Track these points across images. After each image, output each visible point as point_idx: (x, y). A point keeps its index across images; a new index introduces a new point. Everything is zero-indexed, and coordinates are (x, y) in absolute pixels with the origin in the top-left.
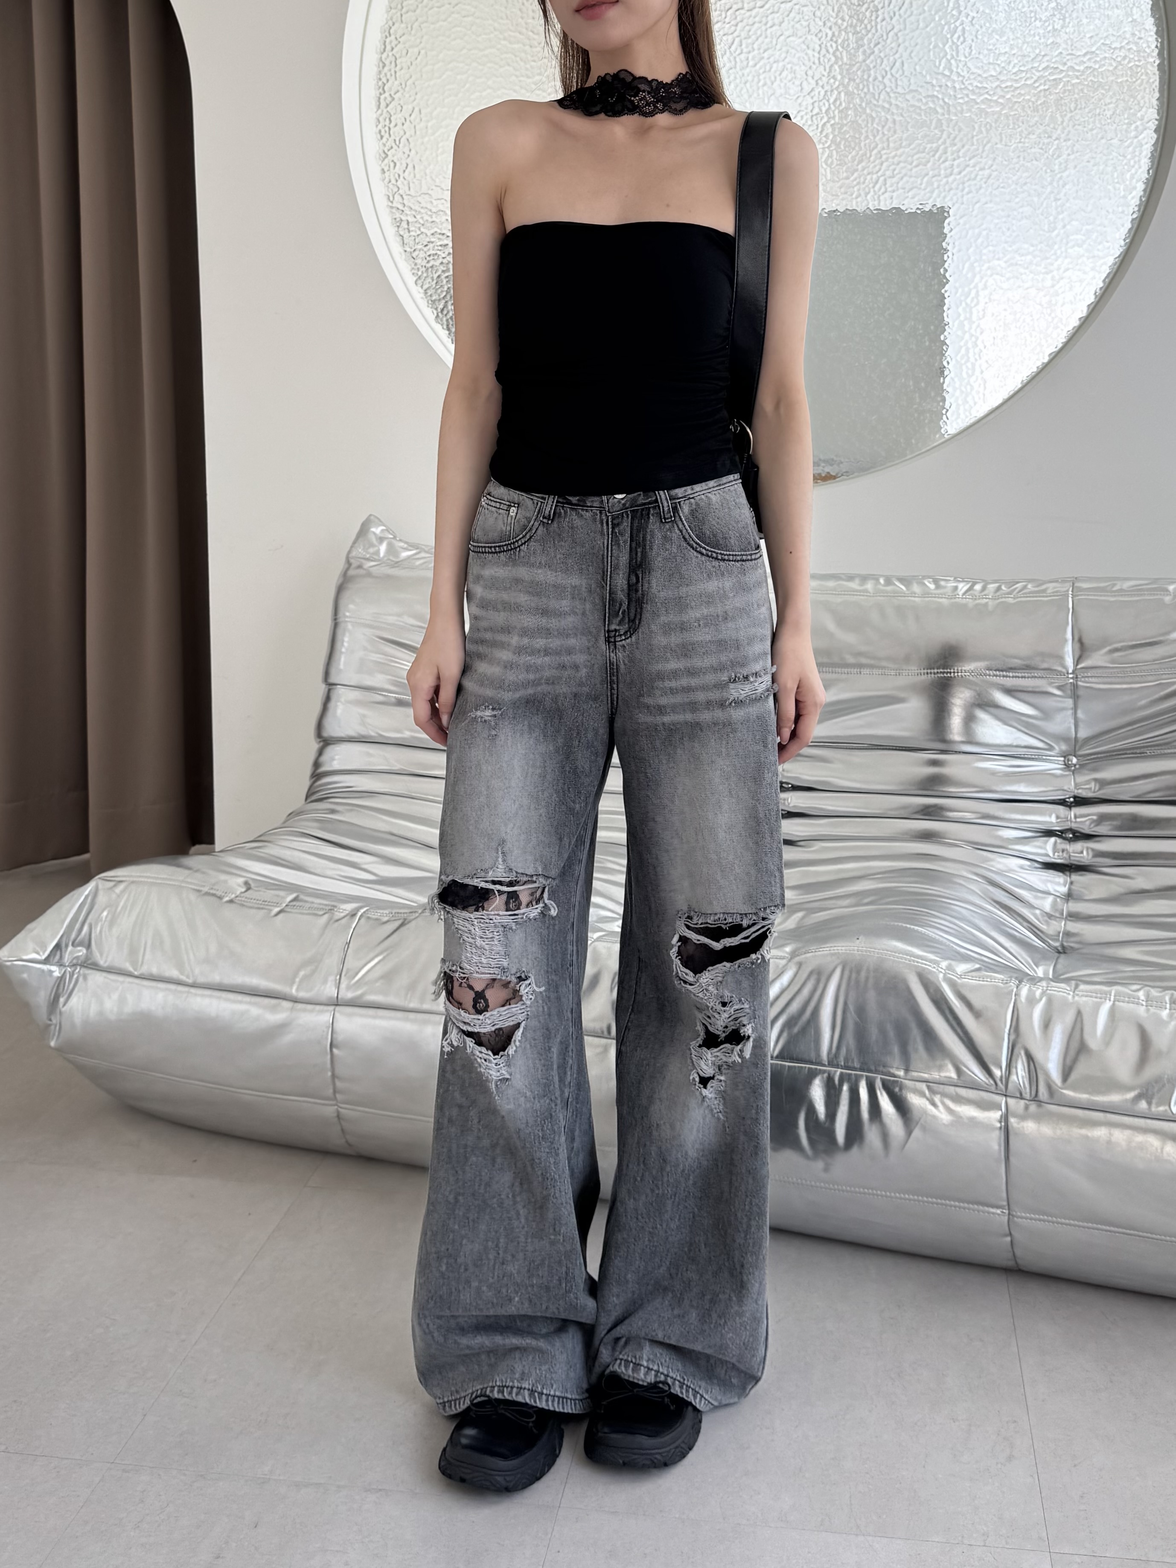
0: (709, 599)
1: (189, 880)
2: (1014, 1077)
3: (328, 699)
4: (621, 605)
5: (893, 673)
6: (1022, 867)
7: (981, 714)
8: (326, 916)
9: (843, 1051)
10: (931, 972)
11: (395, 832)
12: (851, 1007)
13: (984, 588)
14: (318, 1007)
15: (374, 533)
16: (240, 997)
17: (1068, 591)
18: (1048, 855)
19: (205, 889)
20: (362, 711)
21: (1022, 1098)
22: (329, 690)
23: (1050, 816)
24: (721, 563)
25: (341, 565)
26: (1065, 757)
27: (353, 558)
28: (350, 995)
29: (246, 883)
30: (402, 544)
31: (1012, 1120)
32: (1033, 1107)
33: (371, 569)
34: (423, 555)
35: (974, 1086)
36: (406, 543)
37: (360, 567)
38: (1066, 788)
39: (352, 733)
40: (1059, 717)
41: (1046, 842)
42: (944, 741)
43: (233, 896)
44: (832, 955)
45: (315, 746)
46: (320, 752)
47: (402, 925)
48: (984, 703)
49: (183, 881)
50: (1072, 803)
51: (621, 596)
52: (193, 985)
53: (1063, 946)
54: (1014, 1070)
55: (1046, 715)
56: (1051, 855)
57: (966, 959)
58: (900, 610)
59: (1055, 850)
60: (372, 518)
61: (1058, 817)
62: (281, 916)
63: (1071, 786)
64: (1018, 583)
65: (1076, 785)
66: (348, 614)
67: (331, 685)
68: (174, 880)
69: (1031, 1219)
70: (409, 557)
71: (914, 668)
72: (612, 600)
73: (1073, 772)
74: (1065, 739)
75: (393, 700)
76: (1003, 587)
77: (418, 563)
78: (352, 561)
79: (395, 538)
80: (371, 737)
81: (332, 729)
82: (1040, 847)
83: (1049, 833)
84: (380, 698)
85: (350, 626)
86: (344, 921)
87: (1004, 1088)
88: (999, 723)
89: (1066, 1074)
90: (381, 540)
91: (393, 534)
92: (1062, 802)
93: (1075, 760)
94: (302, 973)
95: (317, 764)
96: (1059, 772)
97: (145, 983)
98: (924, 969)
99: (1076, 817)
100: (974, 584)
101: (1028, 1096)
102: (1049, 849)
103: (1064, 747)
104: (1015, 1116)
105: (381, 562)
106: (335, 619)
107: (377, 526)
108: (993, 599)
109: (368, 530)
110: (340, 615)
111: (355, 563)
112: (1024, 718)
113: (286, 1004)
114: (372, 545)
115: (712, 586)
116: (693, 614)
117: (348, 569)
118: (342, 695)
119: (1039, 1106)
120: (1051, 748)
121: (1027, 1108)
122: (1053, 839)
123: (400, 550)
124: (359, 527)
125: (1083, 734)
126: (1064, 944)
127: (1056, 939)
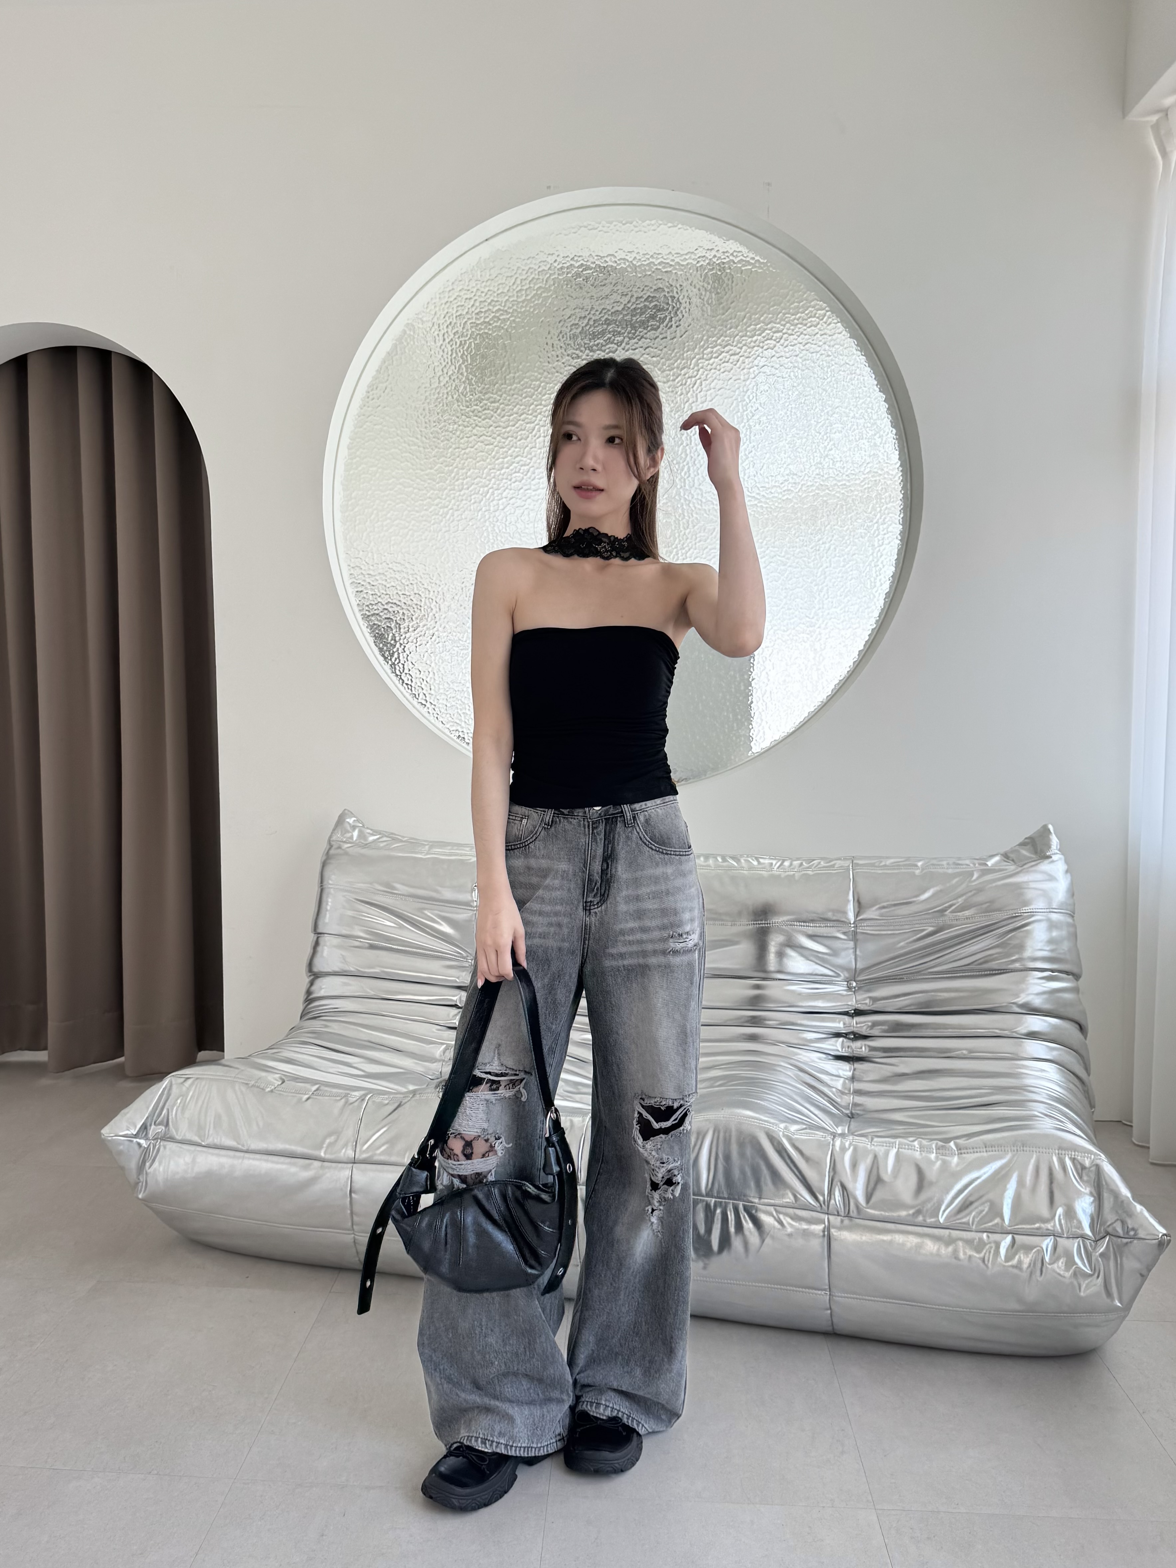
0: (656, 880)
2: (832, 1202)
3: (317, 944)
4: (596, 884)
5: (730, 923)
6: (820, 1059)
7: (790, 952)
8: (343, 1100)
9: (716, 1186)
10: (774, 1131)
11: (371, 1039)
12: (721, 1156)
13: (791, 864)
14: (340, 1165)
15: (348, 823)
16: (282, 1159)
17: (849, 866)
18: (838, 1051)
20: (344, 953)
21: (838, 1215)
22: (318, 938)
23: (839, 1022)
24: (666, 856)
25: (324, 846)
26: (848, 982)
27: (333, 841)
28: (364, 1156)
30: (369, 831)
31: (832, 1231)
32: (846, 1221)
33: (348, 849)
34: (385, 839)
35: (807, 1207)
36: (371, 830)
37: (339, 848)
38: (850, 1003)
39: (336, 969)
40: (843, 954)
41: (837, 1041)
42: (765, 971)
43: (273, 1087)
44: (706, 1120)
45: (307, 978)
46: (312, 983)
47: (399, 1106)
48: (791, 944)
50: (854, 1014)
51: (597, 877)
52: (247, 1152)
54: (833, 1197)
55: (835, 953)
56: (840, 1050)
57: (795, 1122)
58: (733, 879)
59: (842, 1047)
60: (346, 811)
61: (844, 1024)
62: (309, 1101)
63: (852, 1002)
64: (814, 860)
65: (856, 1001)
66: (330, 882)
67: (318, 934)
69: (847, 1298)
70: (374, 841)
71: (744, 921)
72: (590, 880)
73: (854, 992)
74: (847, 970)
75: (367, 945)
76: (804, 863)
77: (382, 845)
78: (333, 843)
79: (363, 826)
80: (352, 971)
81: (320, 965)
82: (832, 1045)
83: (838, 1035)
84: (357, 944)
85: (332, 891)
86: (356, 1104)
87: (825, 1208)
88: (802, 958)
89: (869, 1197)
90: (354, 828)
91: (362, 823)
92: (847, 1014)
93: (854, 984)
94: (328, 1141)
95: (309, 992)
96: (844, 992)
97: (211, 1150)
98: (769, 1129)
99: (857, 1024)
100: (784, 861)
101: (842, 1214)
102: (838, 1046)
103: (847, 975)
104: (834, 1227)
105: (355, 845)
106: (321, 886)
107: (351, 817)
109: (344, 820)
110: (325, 883)
111: (335, 845)
112: (820, 955)
113: (317, 1164)
114: (348, 832)
115: (659, 871)
116: (644, 891)
117: (330, 849)
118: (328, 942)
119: (851, 1220)
120: (838, 975)
121: (842, 1221)
122: (841, 1039)
123: (368, 835)
124: (336, 818)
125: (860, 965)
126: (853, 1111)
127: (847, 1108)
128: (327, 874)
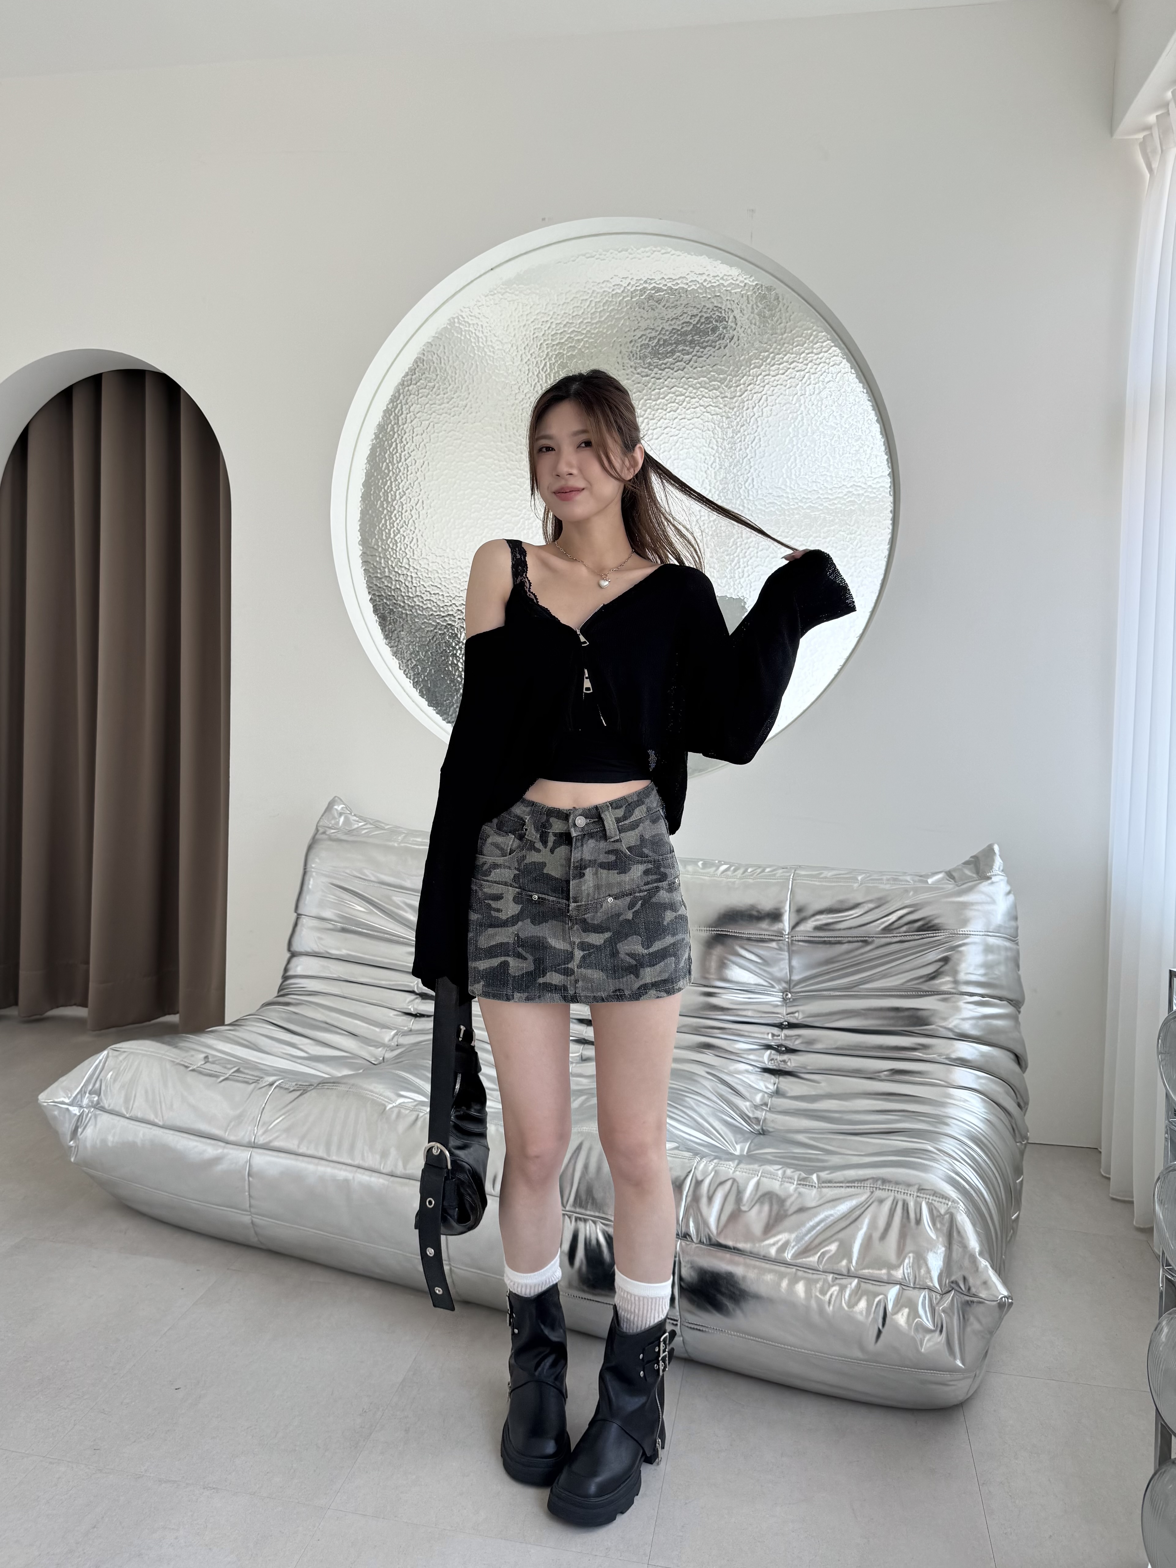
1: (168, 1053)
3: (296, 925)
6: (747, 1071)
11: (329, 1021)
14: (241, 1148)
15: (337, 810)
17: (790, 876)
18: (765, 1063)
19: (178, 1061)
22: (298, 919)
23: (769, 1035)
25: (313, 830)
26: (783, 993)
27: (320, 826)
28: (262, 1141)
29: (206, 1057)
33: (332, 835)
34: (368, 826)
36: (355, 817)
37: (324, 832)
40: (778, 965)
41: (766, 1053)
43: (195, 1067)
45: (288, 955)
46: (289, 962)
47: (303, 1094)
49: (164, 1055)
50: (786, 1025)
52: (162, 1126)
53: (763, 1130)
55: (768, 962)
56: (767, 1063)
59: (770, 1059)
60: (337, 798)
61: (774, 1036)
62: (223, 1083)
63: (783, 1014)
65: (789, 1014)
66: (313, 865)
67: (299, 915)
68: (158, 1053)
70: (357, 828)
73: (787, 1004)
74: (783, 980)
75: (340, 928)
77: (364, 832)
78: (320, 828)
79: (351, 813)
80: (321, 953)
81: (297, 945)
82: (759, 1057)
83: (768, 1047)
84: (330, 927)
85: (314, 873)
86: (265, 1089)
88: (741, 968)
90: (341, 814)
91: (349, 810)
92: (780, 1026)
93: (790, 996)
94: (233, 1124)
95: (284, 971)
96: (779, 1003)
99: (786, 1036)
102: (766, 1058)
103: (782, 986)
105: (339, 830)
107: (339, 805)
108: (741, 878)
109: (333, 807)
110: (308, 867)
111: (321, 830)
112: (753, 964)
114: (335, 818)
117: (316, 834)
118: (305, 923)
120: (773, 987)
121: (693, 1247)
122: (769, 1052)
123: (353, 822)
124: (326, 805)
125: (796, 977)
128: (309, 860)
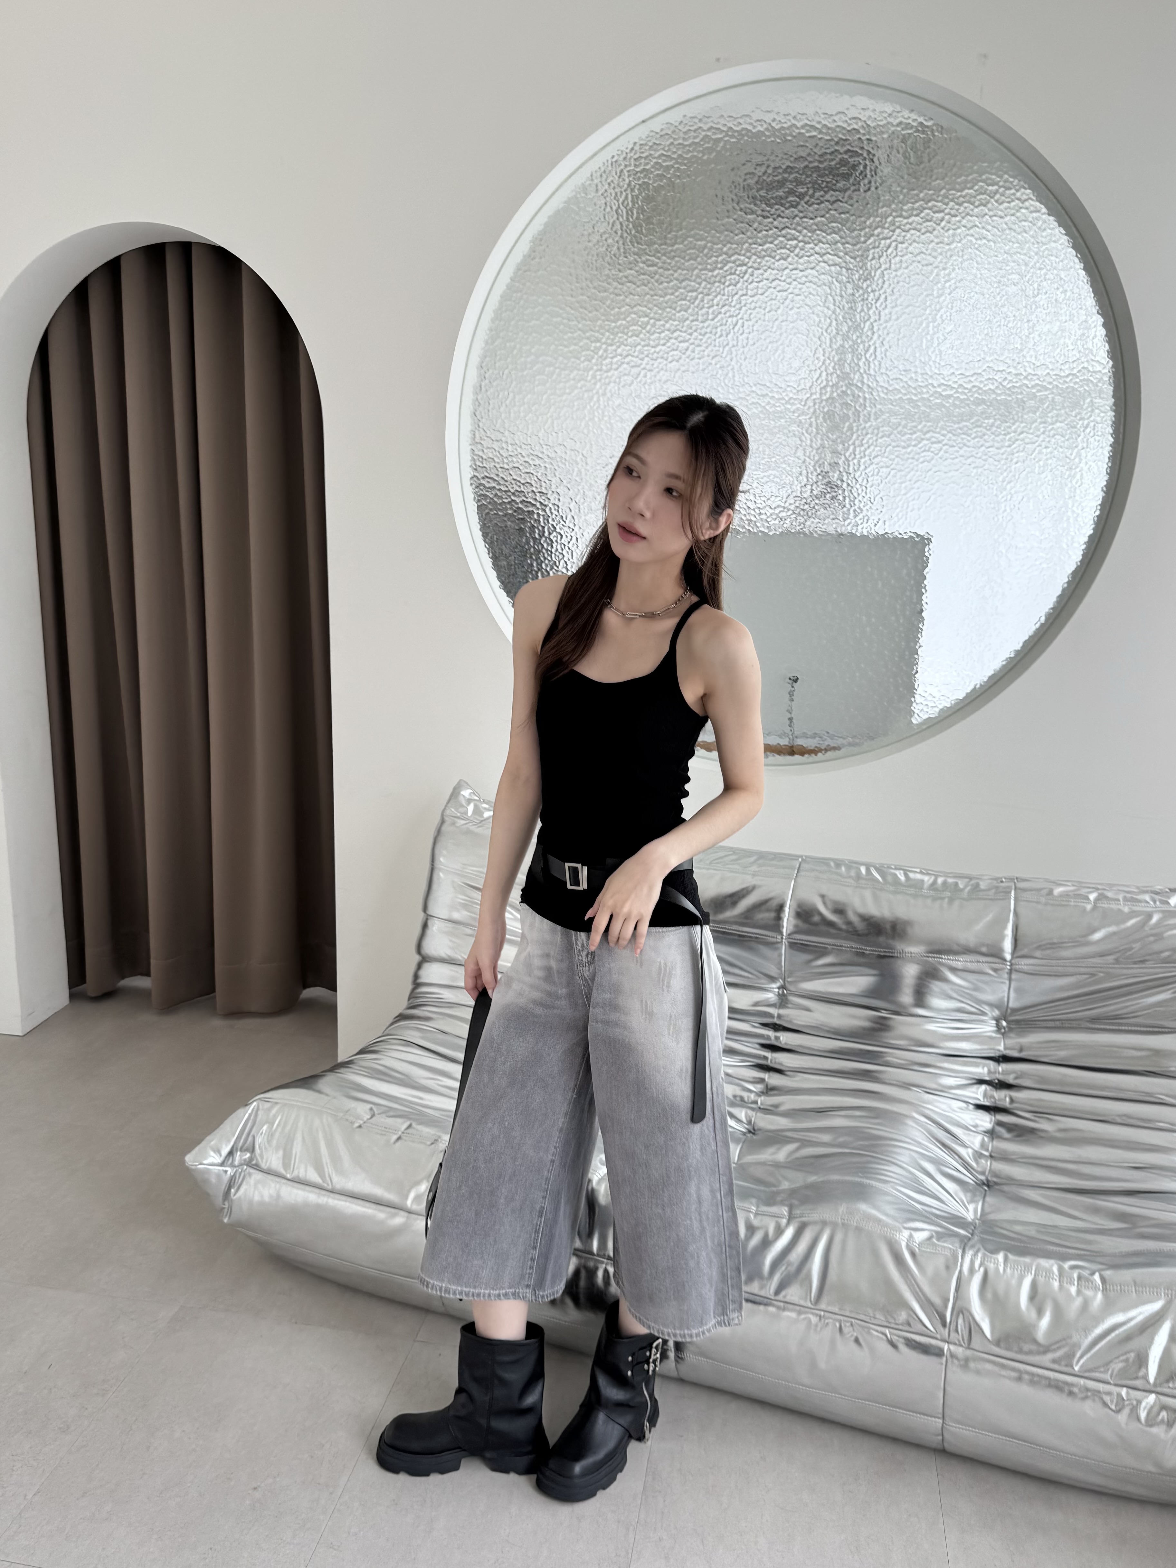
3: (425, 926)
10: (895, 1240)
15: (464, 795)
18: (980, 1099)
22: (427, 920)
23: (984, 1069)
25: (436, 821)
26: (997, 1022)
27: (447, 814)
33: (461, 827)
37: (452, 823)
38: (997, 1048)
39: (444, 956)
41: (980, 1089)
43: (362, 1122)
45: (415, 960)
46: (419, 967)
48: (933, 977)
50: (1000, 1059)
52: (330, 1191)
53: (988, 1180)
56: (983, 1099)
59: (985, 1096)
60: (462, 782)
61: (990, 1070)
63: (1001, 1048)
65: (1005, 1047)
66: (441, 861)
67: (427, 917)
69: (959, 1428)
73: (1003, 1034)
74: (998, 1008)
79: (480, 798)
81: (429, 948)
82: (974, 1092)
83: (981, 1082)
85: (443, 872)
90: (469, 801)
91: (478, 795)
92: (993, 1057)
95: (416, 976)
96: (992, 1033)
97: (295, 1185)
98: (890, 1234)
99: (1003, 1071)
102: (979, 1094)
103: (996, 1013)
105: (469, 821)
106: (432, 867)
107: (466, 789)
109: (459, 793)
111: (448, 820)
112: (960, 989)
114: (463, 806)
117: (442, 825)
118: (437, 926)
120: (986, 1014)
122: (983, 1087)
123: (483, 810)
124: (451, 790)
125: (1013, 1004)
126: (989, 1178)
127: (983, 1173)
128: (437, 852)
